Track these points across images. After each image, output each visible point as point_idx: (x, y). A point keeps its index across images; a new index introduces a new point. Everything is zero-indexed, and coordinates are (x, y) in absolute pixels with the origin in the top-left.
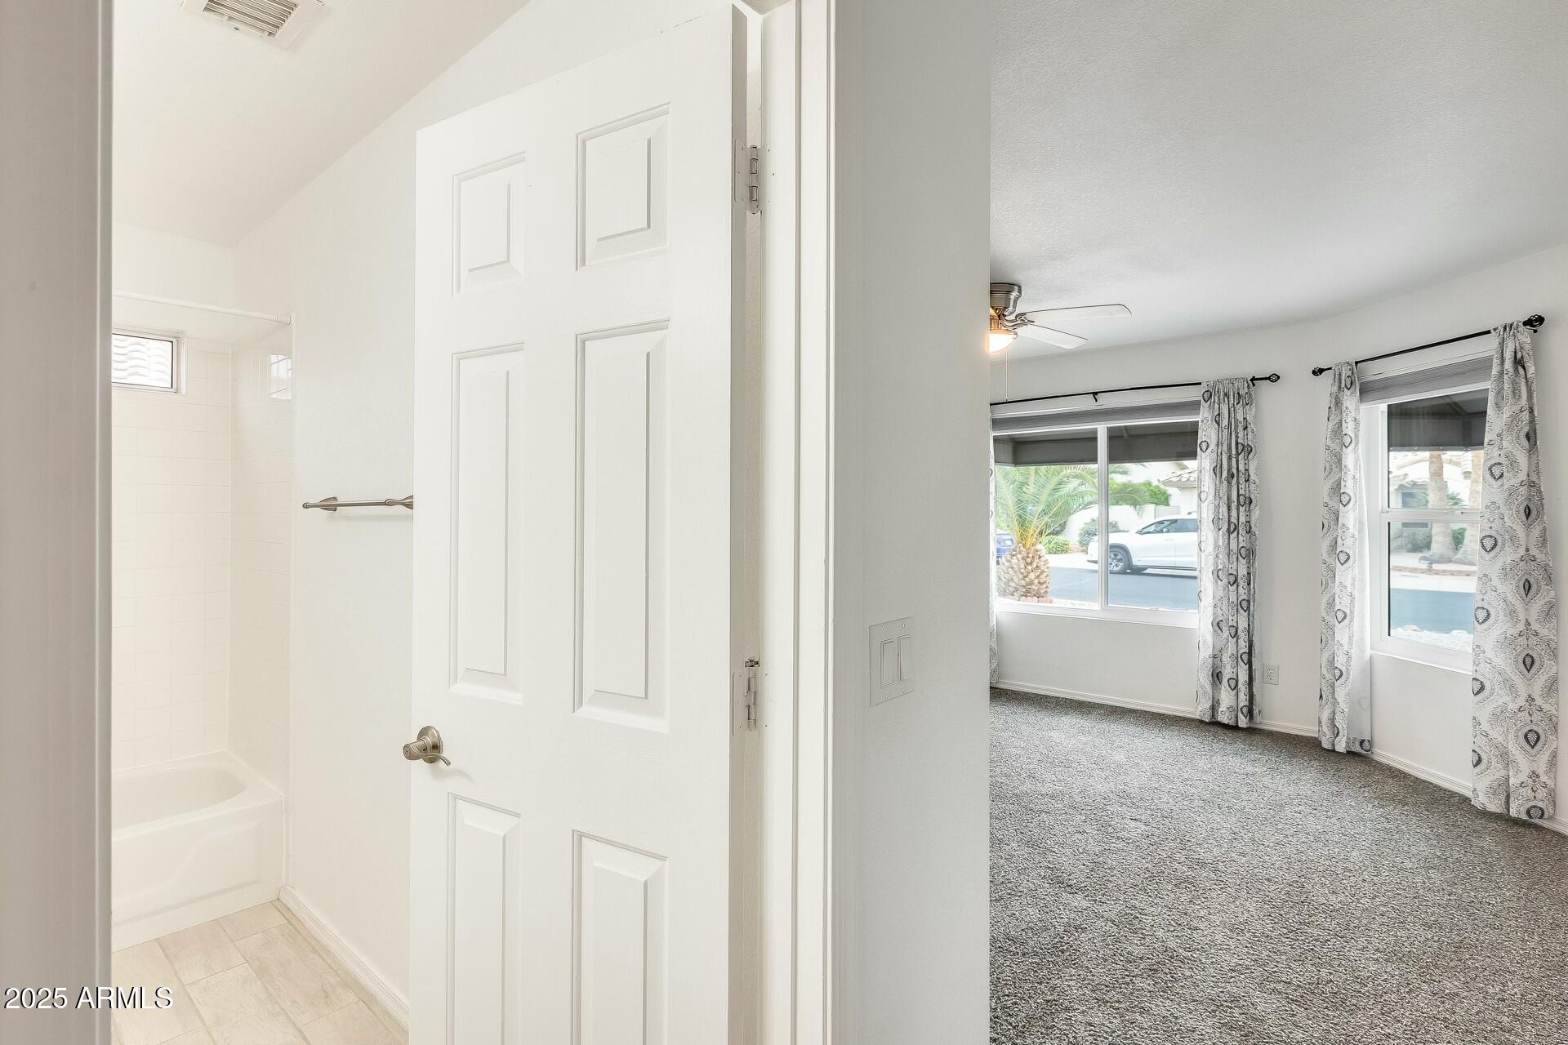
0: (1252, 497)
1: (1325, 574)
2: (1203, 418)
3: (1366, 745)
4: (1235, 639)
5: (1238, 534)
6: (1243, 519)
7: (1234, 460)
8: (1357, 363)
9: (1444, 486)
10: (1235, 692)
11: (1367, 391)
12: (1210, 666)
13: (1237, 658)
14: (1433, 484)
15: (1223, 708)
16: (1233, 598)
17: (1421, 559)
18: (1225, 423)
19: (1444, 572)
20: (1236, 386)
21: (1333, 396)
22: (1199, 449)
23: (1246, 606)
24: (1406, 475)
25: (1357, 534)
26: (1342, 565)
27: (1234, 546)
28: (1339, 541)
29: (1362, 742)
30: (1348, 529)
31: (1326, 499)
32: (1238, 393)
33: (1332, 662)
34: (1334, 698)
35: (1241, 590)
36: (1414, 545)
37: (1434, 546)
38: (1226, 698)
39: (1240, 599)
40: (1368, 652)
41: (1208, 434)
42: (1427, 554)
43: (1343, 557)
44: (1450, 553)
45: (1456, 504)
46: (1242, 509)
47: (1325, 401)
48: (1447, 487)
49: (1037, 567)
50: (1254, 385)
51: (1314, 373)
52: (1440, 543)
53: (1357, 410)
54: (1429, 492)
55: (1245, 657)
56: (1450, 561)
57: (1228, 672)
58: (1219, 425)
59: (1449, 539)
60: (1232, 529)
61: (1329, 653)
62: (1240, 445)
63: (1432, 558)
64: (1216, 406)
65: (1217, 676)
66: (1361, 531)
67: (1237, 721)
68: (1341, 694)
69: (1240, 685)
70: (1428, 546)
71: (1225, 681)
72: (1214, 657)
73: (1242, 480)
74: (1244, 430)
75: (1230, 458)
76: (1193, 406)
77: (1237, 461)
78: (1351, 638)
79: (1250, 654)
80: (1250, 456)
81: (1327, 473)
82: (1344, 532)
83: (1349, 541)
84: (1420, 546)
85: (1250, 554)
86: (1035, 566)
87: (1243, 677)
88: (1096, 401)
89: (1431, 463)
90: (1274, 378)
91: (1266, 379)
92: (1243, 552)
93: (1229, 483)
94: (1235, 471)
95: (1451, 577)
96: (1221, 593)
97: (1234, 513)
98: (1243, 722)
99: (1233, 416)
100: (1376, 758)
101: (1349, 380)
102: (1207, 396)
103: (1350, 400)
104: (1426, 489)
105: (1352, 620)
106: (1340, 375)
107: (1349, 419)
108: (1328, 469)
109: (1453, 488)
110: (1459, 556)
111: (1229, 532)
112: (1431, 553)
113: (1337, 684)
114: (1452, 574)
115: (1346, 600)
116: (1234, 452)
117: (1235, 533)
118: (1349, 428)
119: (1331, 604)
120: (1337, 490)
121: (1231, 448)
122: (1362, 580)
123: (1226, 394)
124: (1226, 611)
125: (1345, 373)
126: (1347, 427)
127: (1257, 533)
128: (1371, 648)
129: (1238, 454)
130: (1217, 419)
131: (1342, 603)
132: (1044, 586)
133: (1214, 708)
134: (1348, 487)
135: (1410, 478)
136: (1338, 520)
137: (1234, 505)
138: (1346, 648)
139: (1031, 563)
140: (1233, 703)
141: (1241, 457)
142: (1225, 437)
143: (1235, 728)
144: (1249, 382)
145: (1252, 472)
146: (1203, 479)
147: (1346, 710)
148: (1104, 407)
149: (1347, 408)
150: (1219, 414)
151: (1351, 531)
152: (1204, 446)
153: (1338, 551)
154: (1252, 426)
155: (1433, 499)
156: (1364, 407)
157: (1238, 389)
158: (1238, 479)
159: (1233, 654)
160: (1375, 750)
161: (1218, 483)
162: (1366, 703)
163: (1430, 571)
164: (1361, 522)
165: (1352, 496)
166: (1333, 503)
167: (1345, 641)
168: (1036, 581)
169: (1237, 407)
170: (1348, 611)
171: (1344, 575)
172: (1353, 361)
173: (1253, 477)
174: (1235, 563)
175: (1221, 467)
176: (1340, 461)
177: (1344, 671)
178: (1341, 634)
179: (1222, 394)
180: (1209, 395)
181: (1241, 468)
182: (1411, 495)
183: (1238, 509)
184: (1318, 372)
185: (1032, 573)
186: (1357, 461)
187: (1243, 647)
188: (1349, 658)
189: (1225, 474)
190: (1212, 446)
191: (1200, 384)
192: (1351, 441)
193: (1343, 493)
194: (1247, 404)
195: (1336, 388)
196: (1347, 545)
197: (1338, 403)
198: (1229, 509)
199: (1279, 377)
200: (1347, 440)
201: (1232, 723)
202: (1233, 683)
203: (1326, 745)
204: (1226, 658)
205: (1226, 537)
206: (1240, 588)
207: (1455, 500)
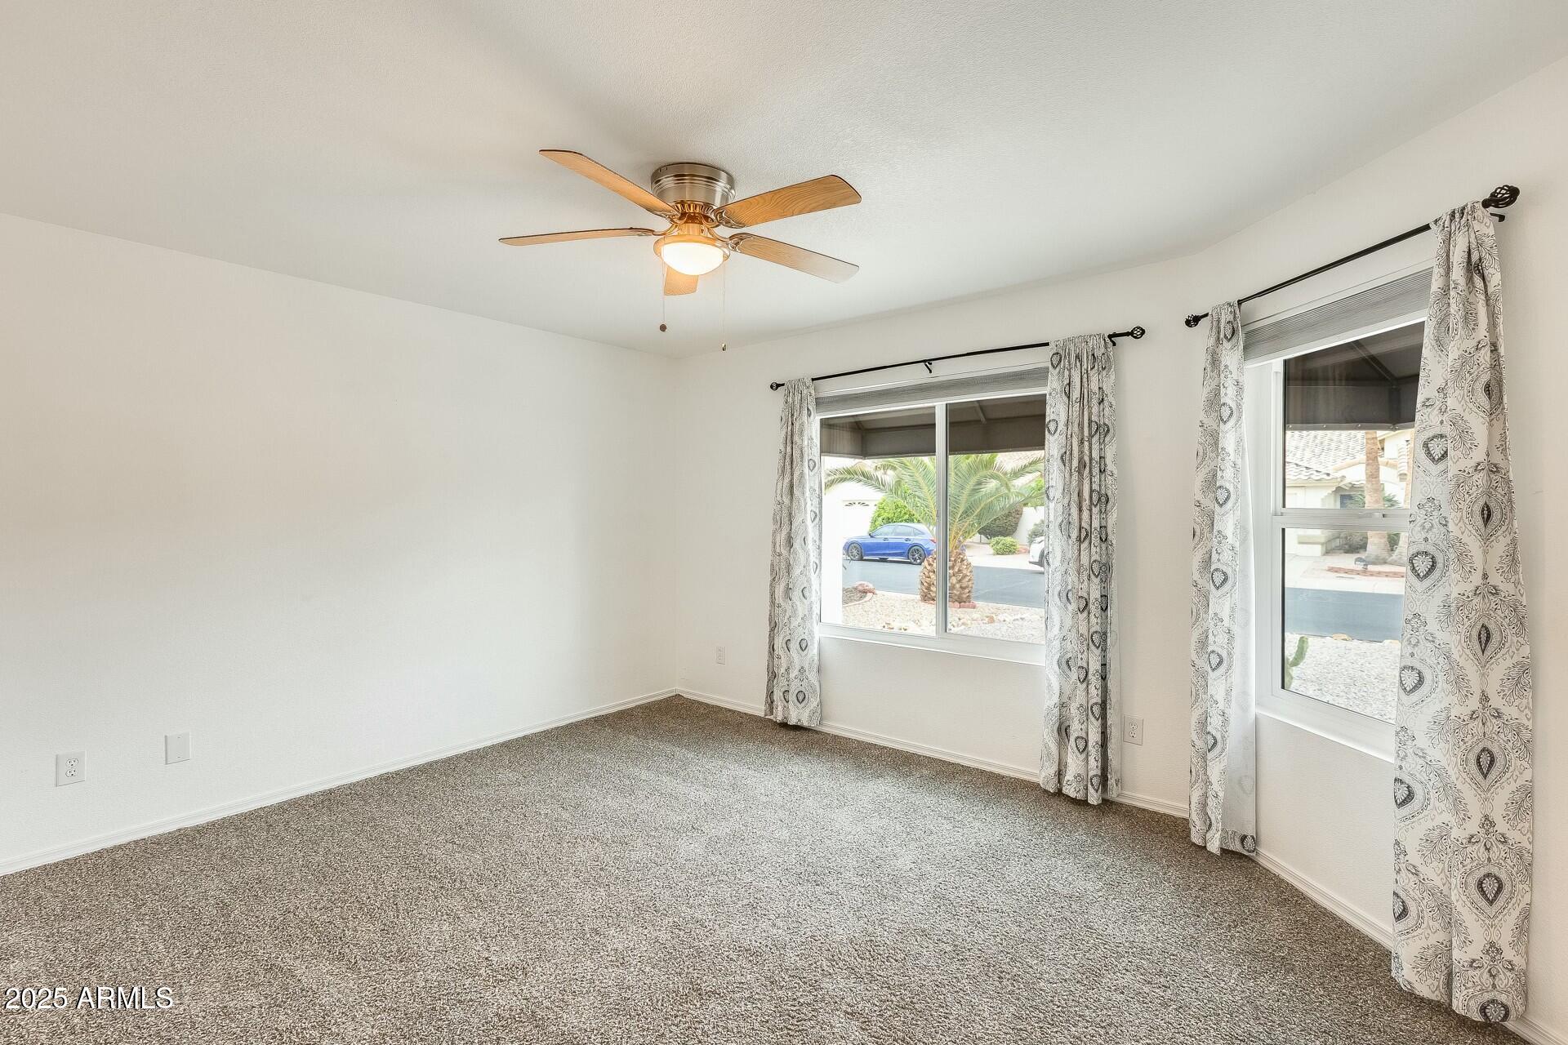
0: (1109, 494)
1: (1196, 600)
2: (1051, 388)
3: (1249, 841)
4: (1084, 685)
5: (1090, 543)
6: (1096, 524)
7: (1086, 444)
8: (1240, 302)
9: (1379, 489)
10: (1084, 755)
11: (1254, 341)
12: (1055, 719)
13: (1087, 710)
14: (1369, 486)
15: (1069, 776)
16: (1083, 630)
17: (1357, 560)
18: (1076, 394)
19: (1379, 573)
20: (1090, 344)
21: (1210, 350)
22: (1047, 432)
23: (1100, 640)
24: (1344, 477)
25: (1237, 545)
26: (1218, 588)
27: (1085, 560)
28: (1215, 556)
29: (1243, 838)
30: (1225, 537)
31: (1199, 496)
32: (1093, 355)
33: (1203, 723)
34: (1205, 774)
35: (1093, 620)
36: (1350, 546)
37: (1369, 547)
38: (1074, 764)
39: (1092, 631)
40: (1254, 710)
41: (1056, 411)
42: (1363, 555)
43: (1218, 578)
44: (1385, 554)
45: (1392, 505)
46: (1095, 510)
47: (1202, 359)
48: (1383, 490)
49: (959, 570)
50: (1114, 344)
51: (1188, 323)
52: (1376, 544)
53: (1240, 369)
54: (1366, 494)
55: (1097, 709)
56: (1385, 562)
57: (1076, 729)
58: (1069, 397)
59: (1384, 541)
60: (1083, 537)
61: (1200, 711)
62: (1093, 424)
63: (1368, 560)
64: (1067, 373)
65: (1063, 731)
66: (1244, 541)
67: (1087, 794)
68: (1215, 771)
69: (1090, 747)
70: (1363, 547)
71: (1072, 739)
72: (1063, 705)
73: (1096, 471)
74: (1100, 404)
75: (1082, 442)
76: (1039, 375)
77: (1090, 448)
78: (1229, 691)
79: (1103, 705)
80: (1107, 439)
81: (1200, 458)
82: (1220, 543)
83: (1226, 556)
84: (1355, 547)
85: (1104, 571)
86: (956, 570)
87: (1094, 737)
88: (931, 372)
89: (1368, 465)
90: (1137, 333)
91: (1127, 334)
92: (1096, 567)
93: (1080, 473)
94: (1087, 459)
95: (1386, 579)
96: (1069, 622)
97: (1086, 514)
98: (1094, 798)
99: (1086, 385)
100: (1262, 861)
101: (1229, 327)
102: (1056, 360)
103: (1231, 356)
104: (1363, 491)
105: (1230, 667)
106: (1219, 321)
107: (1229, 383)
108: (1201, 454)
109: (1389, 490)
110: (1395, 556)
111: (1080, 540)
112: (1366, 554)
113: (1210, 756)
114: (1387, 576)
115: (1222, 639)
116: (1086, 433)
117: (1087, 542)
118: (1229, 396)
119: (1203, 643)
120: (1211, 482)
121: (1083, 428)
122: (1246, 611)
123: (1077, 357)
124: (1073, 647)
125: (1226, 317)
126: (1226, 394)
127: (1114, 542)
128: (1258, 704)
129: (1091, 436)
130: (1067, 390)
131: (1217, 642)
132: (967, 591)
133: (1060, 774)
134: (1227, 478)
135: (1347, 481)
136: (1213, 525)
137: (1086, 504)
138: (1221, 705)
139: (952, 567)
140: (1082, 771)
141: (1095, 440)
142: (1076, 414)
143: (1082, 803)
144: (1107, 339)
145: (1109, 460)
146: (1051, 471)
147: (1221, 794)
148: (941, 379)
149: (1226, 366)
150: (1069, 384)
151: (1230, 540)
152: (1052, 427)
153: (1213, 568)
154: (1111, 398)
155: (1370, 501)
156: (1252, 366)
157: (1093, 349)
158: (1090, 469)
159: (1081, 706)
160: (1262, 850)
161: (1067, 475)
162: (1249, 784)
163: (1365, 572)
164: (1244, 529)
165: (1231, 490)
166: (1207, 502)
167: (1220, 696)
168: (958, 586)
169: (1091, 373)
170: (1224, 655)
171: (1221, 604)
172: (1234, 300)
173: (1110, 467)
174: (1086, 583)
175: (1071, 454)
176: (1216, 443)
177: (1219, 738)
178: (1217, 687)
179: (1073, 356)
180: (1058, 358)
181: (1095, 455)
182: (1350, 497)
183: (1091, 510)
184: (1193, 321)
185: (953, 578)
186: (1239, 441)
187: (1095, 696)
188: (1226, 722)
189: (1075, 463)
190: (1061, 426)
191: (1047, 344)
192: (1231, 414)
193: (1220, 487)
194: (1104, 369)
195: (1212, 341)
196: (1223, 560)
197: (1215, 361)
198: (1080, 510)
199: (1143, 332)
200: (1225, 412)
201: (1080, 796)
202: (1081, 746)
203: (1196, 838)
204: (1073, 710)
205: (1076, 547)
206: (1092, 616)
207: (1391, 501)
